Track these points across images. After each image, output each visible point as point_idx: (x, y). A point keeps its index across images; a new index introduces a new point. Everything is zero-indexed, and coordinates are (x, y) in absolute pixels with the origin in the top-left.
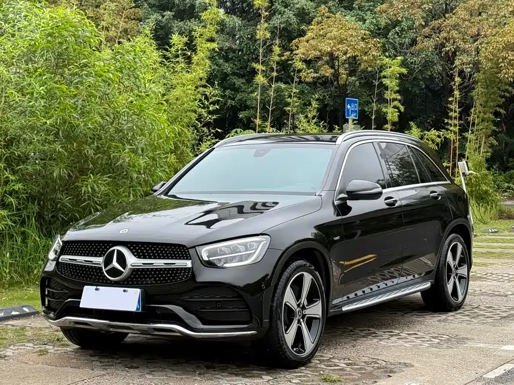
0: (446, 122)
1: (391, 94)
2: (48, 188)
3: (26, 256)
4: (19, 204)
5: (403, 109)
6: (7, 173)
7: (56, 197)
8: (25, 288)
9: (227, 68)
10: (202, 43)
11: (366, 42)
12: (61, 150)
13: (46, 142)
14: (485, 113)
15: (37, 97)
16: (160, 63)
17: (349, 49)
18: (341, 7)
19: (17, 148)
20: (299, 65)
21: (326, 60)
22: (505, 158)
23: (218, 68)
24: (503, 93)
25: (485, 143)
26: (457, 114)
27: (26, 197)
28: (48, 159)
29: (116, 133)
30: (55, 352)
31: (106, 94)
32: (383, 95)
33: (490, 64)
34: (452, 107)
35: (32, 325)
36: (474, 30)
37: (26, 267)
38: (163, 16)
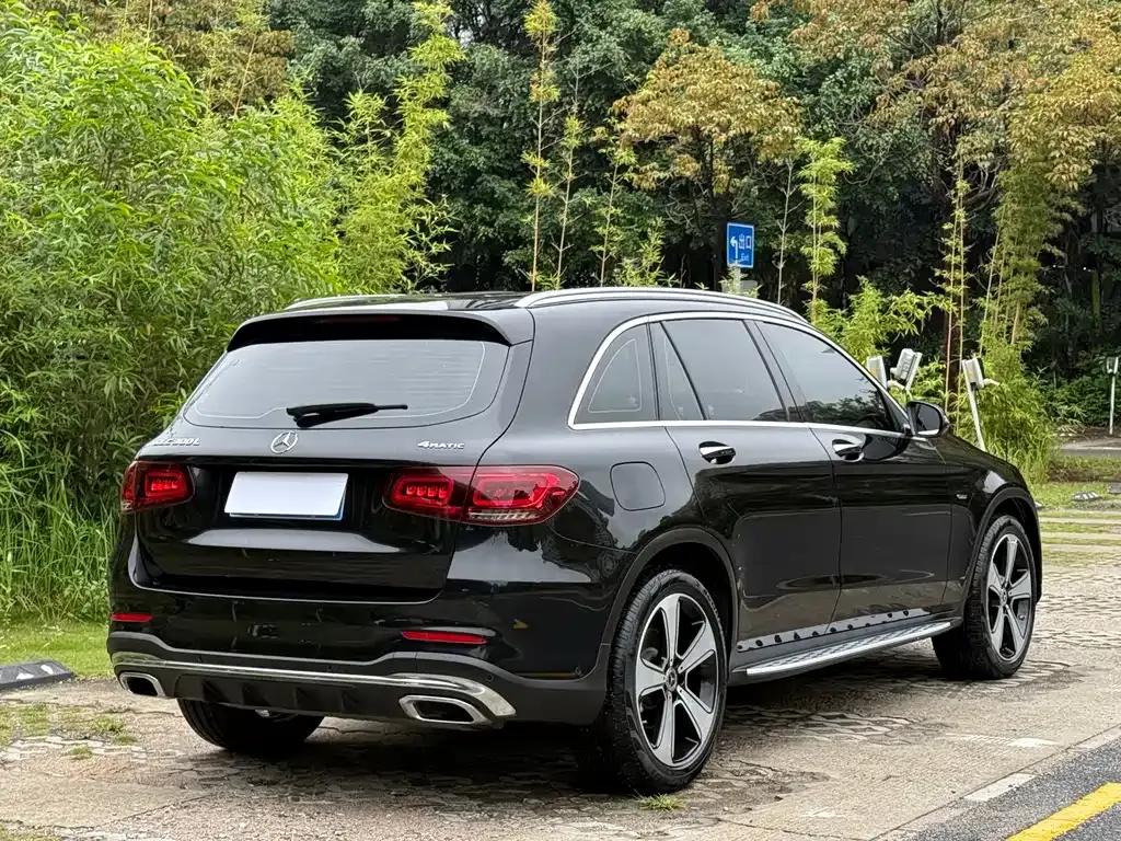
0: (937, 274)
1: (819, 217)
2: (93, 417)
3: (47, 560)
4: (33, 451)
5: (844, 247)
6: (6, 387)
7: (109, 436)
8: (45, 626)
9: (478, 156)
10: (414, 111)
11: (769, 104)
12: (118, 337)
13: (88, 322)
14: (1020, 256)
15: (68, 229)
16: (327, 155)
17: (732, 119)
18: (721, 27)
19: (28, 335)
20: (622, 157)
21: (684, 142)
22: (1070, 349)
23: (458, 157)
24: (1058, 214)
25: (1021, 319)
26: (960, 259)
27: (48, 436)
28: (93, 355)
29: (234, 301)
30: (107, 754)
31: (212, 222)
32: (803, 218)
33: (1029, 154)
34: (950, 243)
35: (61, 701)
36: (997, 81)
37: (48, 584)
38: (340, 47)
